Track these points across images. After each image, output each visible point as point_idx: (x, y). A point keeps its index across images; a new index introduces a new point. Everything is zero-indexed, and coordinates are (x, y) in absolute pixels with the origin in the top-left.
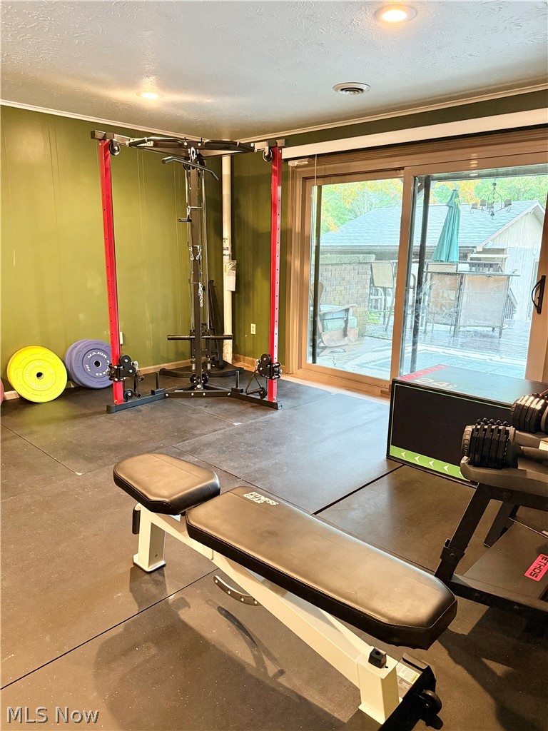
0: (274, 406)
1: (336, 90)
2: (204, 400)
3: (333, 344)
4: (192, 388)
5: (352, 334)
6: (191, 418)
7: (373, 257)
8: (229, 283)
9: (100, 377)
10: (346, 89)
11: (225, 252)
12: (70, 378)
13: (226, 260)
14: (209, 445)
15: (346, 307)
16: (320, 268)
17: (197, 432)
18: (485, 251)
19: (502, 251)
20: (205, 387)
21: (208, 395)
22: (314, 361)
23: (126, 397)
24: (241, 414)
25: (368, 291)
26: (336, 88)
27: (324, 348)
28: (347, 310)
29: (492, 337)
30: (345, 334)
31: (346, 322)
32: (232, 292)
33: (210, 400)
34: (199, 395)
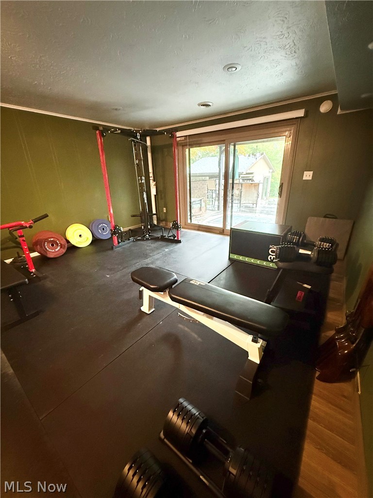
0: (179, 242)
1: (199, 106)
2: (150, 241)
3: (196, 214)
4: (144, 237)
5: (203, 210)
6: (147, 249)
7: (208, 177)
8: (153, 192)
9: (105, 235)
10: (203, 105)
11: (151, 178)
12: (93, 236)
13: (151, 181)
14: (157, 259)
15: (200, 199)
16: (191, 183)
17: (151, 255)
18: (247, 174)
19: (252, 173)
20: (149, 236)
21: (151, 239)
22: (191, 222)
23: (119, 243)
24: (167, 245)
25: (207, 192)
26: (199, 105)
27: (193, 216)
28: (201, 200)
29: (253, 207)
30: (201, 210)
31: (201, 205)
32: (155, 195)
33: (152, 241)
34: (147, 239)
